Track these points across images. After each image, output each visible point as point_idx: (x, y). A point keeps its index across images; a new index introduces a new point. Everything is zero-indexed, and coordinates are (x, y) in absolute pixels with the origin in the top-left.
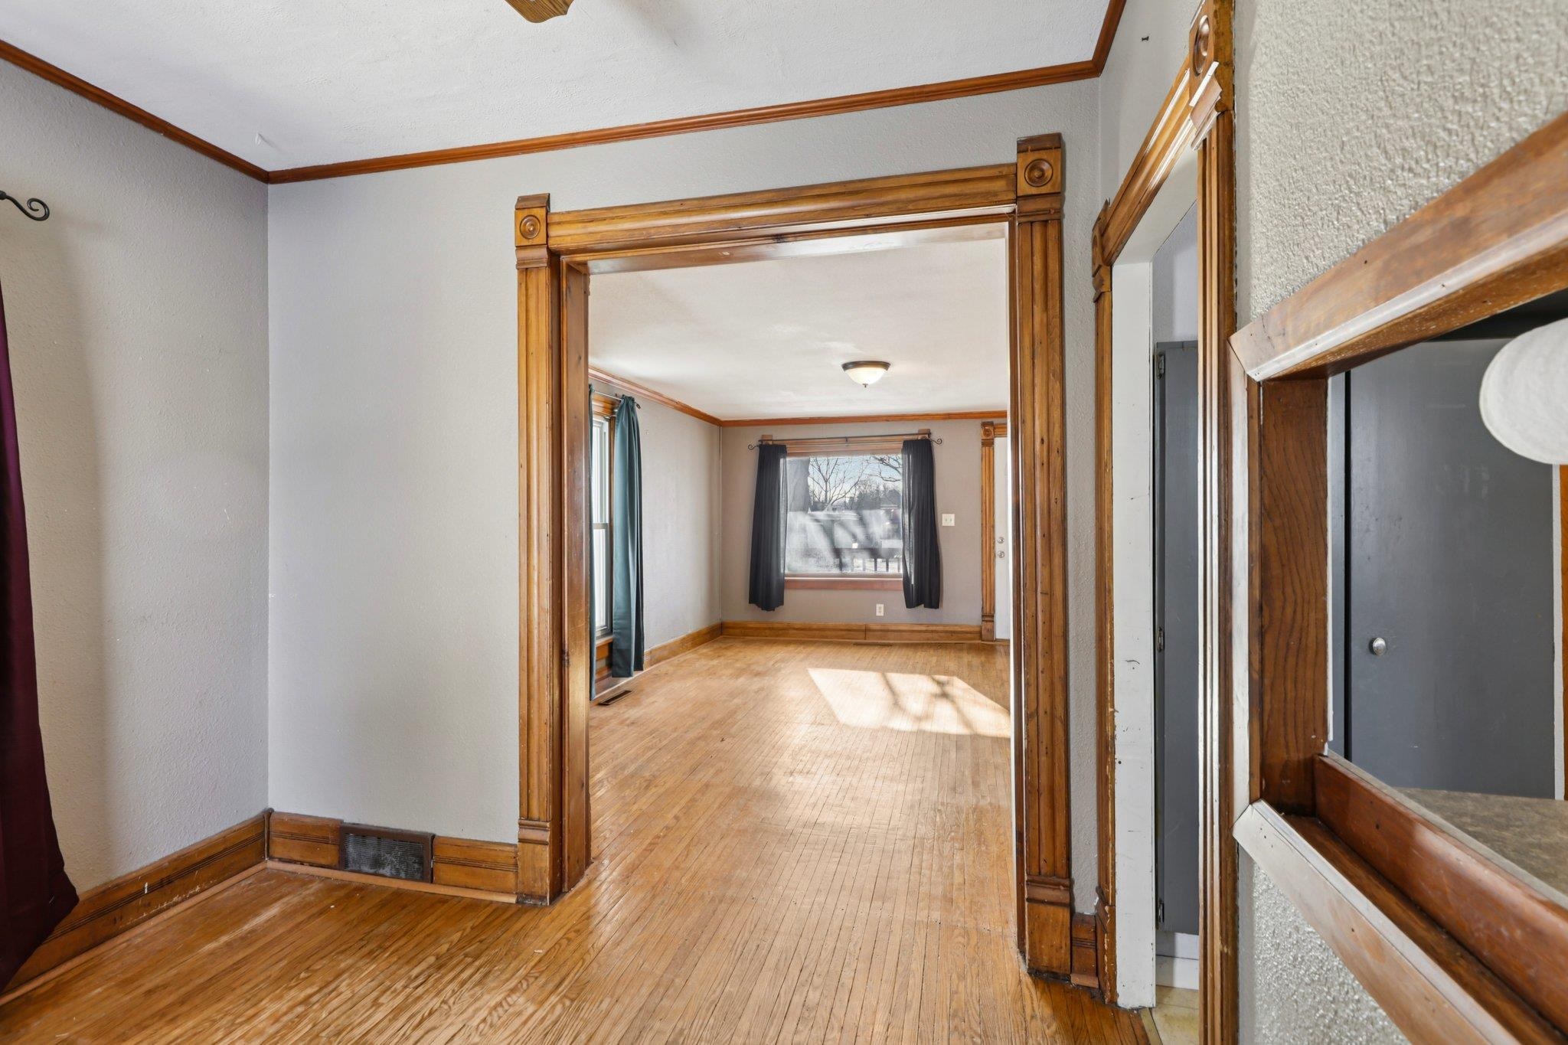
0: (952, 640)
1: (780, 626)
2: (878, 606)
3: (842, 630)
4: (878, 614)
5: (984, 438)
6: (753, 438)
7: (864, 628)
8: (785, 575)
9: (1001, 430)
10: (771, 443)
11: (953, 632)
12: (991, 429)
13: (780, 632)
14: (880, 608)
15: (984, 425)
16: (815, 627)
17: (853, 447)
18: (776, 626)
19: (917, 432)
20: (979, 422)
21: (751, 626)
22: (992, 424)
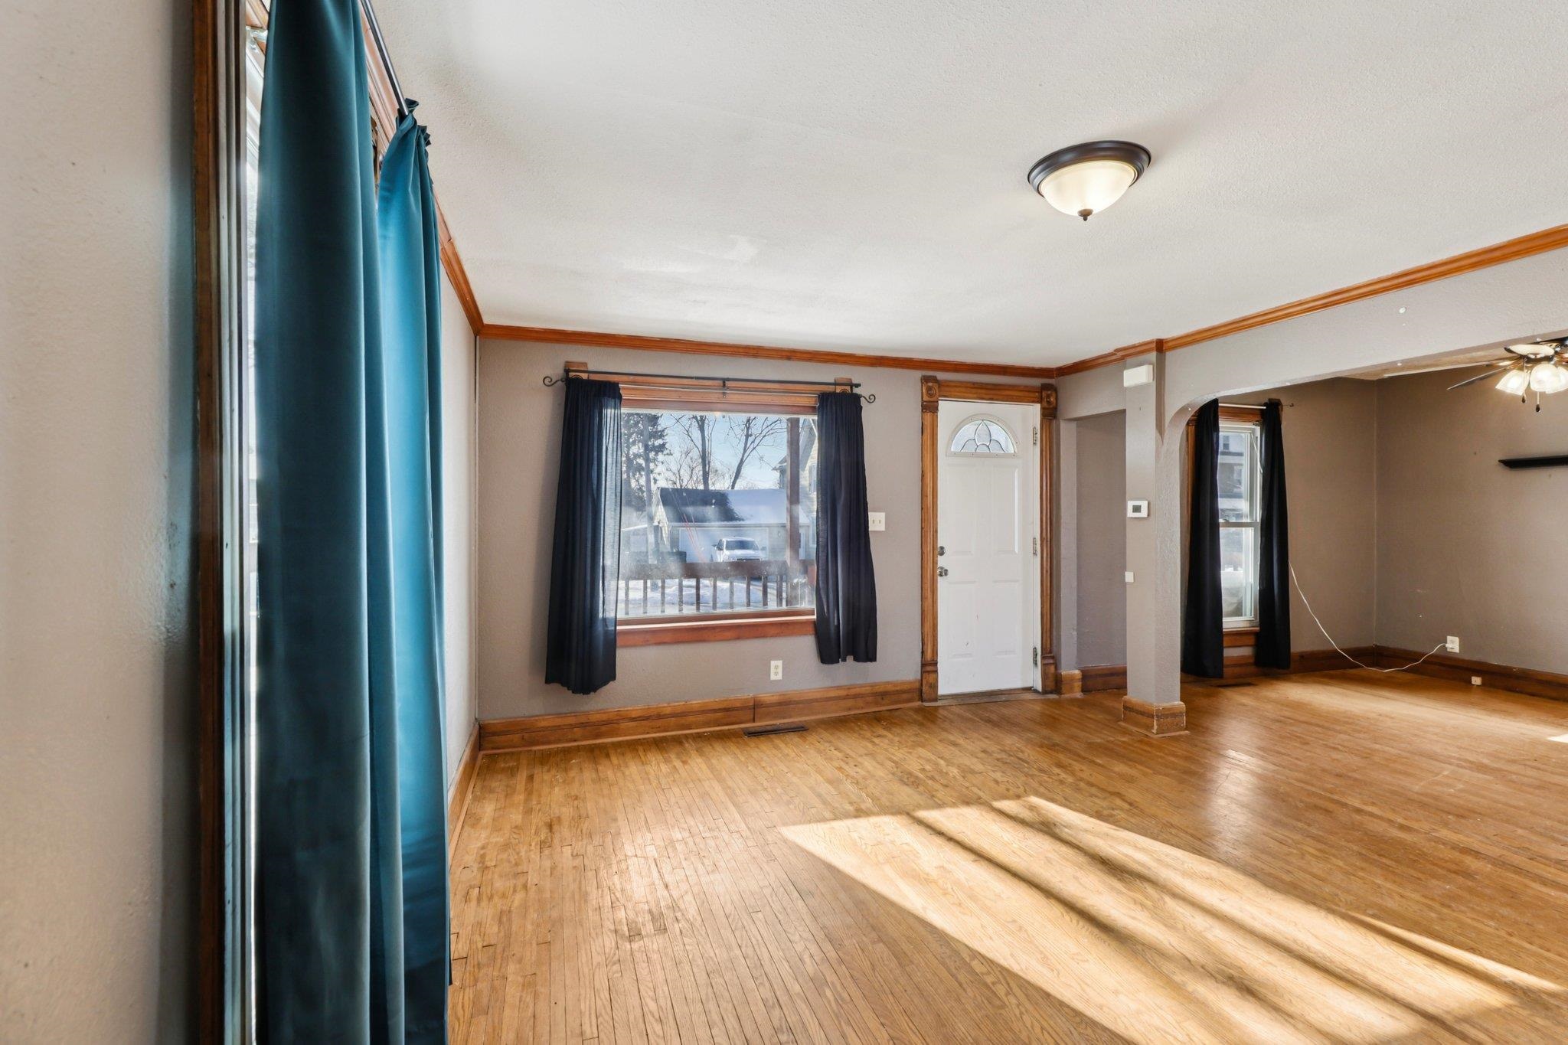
0: (884, 705)
1: (604, 717)
2: (773, 663)
3: (715, 711)
4: (773, 677)
5: (926, 398)
6: (551, 363)
7: (751, 704)
8: (616, 623)
9: (947, 389)
10: (584, 376)
11: (884, 694)
12: (936, 386)
13: (604, 728)
14: (776, 667)
15: (925, 380)
16: (668, 711)
17: (734, 397)
18: (595, 718)
19: (833, 381)
20: (918, 374)
21: (543, 724)
22: (934, 379)
